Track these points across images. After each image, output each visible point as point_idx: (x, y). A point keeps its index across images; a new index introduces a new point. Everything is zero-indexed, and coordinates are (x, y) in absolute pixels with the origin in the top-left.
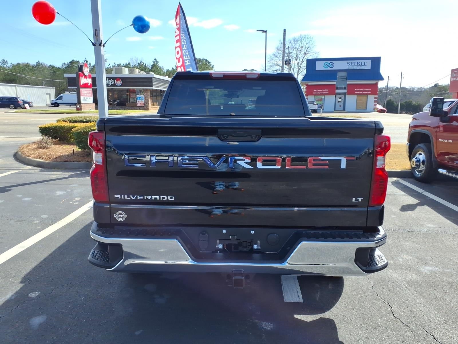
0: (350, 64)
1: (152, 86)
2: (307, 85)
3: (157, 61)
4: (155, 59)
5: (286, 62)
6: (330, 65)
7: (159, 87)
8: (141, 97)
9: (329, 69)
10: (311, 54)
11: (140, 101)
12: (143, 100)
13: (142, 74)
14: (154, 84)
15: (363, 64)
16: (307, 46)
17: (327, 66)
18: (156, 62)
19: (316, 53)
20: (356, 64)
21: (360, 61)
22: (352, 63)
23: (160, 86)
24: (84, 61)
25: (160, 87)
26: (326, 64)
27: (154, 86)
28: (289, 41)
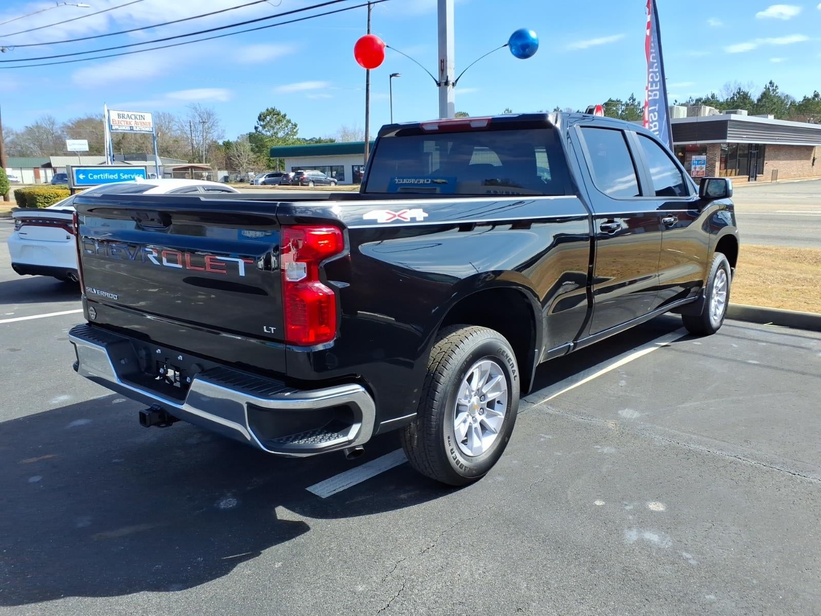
1: (725, 138)
3: (775, 86)
4: (771, 83)
7: (742, 137)
8: (701, 160)
11: (698, 166)
12: (704, 166)
13: (713, 115)
14: (729, 134)
18: (771, 89)
23: (745, 136)
24: (630, 100)
25: (746, 138)
27: (729, 137)
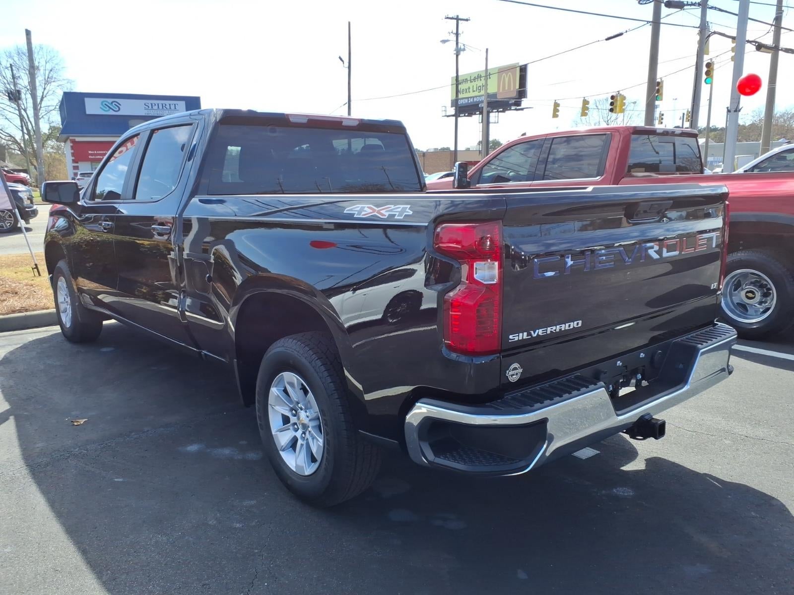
0: (150, 107)
2: (73, 142)
5: (11, 95)
6: (113, 106)
9: (111, 113)
10: (60, 83)
15: (173, 107)
16: (49, 67)
17: (108, 108)
19: (69, 82)
20: (161, 107)
21: (167, 102)
22: (153, 105)
26: (105, 104)
28: (7, 54)
